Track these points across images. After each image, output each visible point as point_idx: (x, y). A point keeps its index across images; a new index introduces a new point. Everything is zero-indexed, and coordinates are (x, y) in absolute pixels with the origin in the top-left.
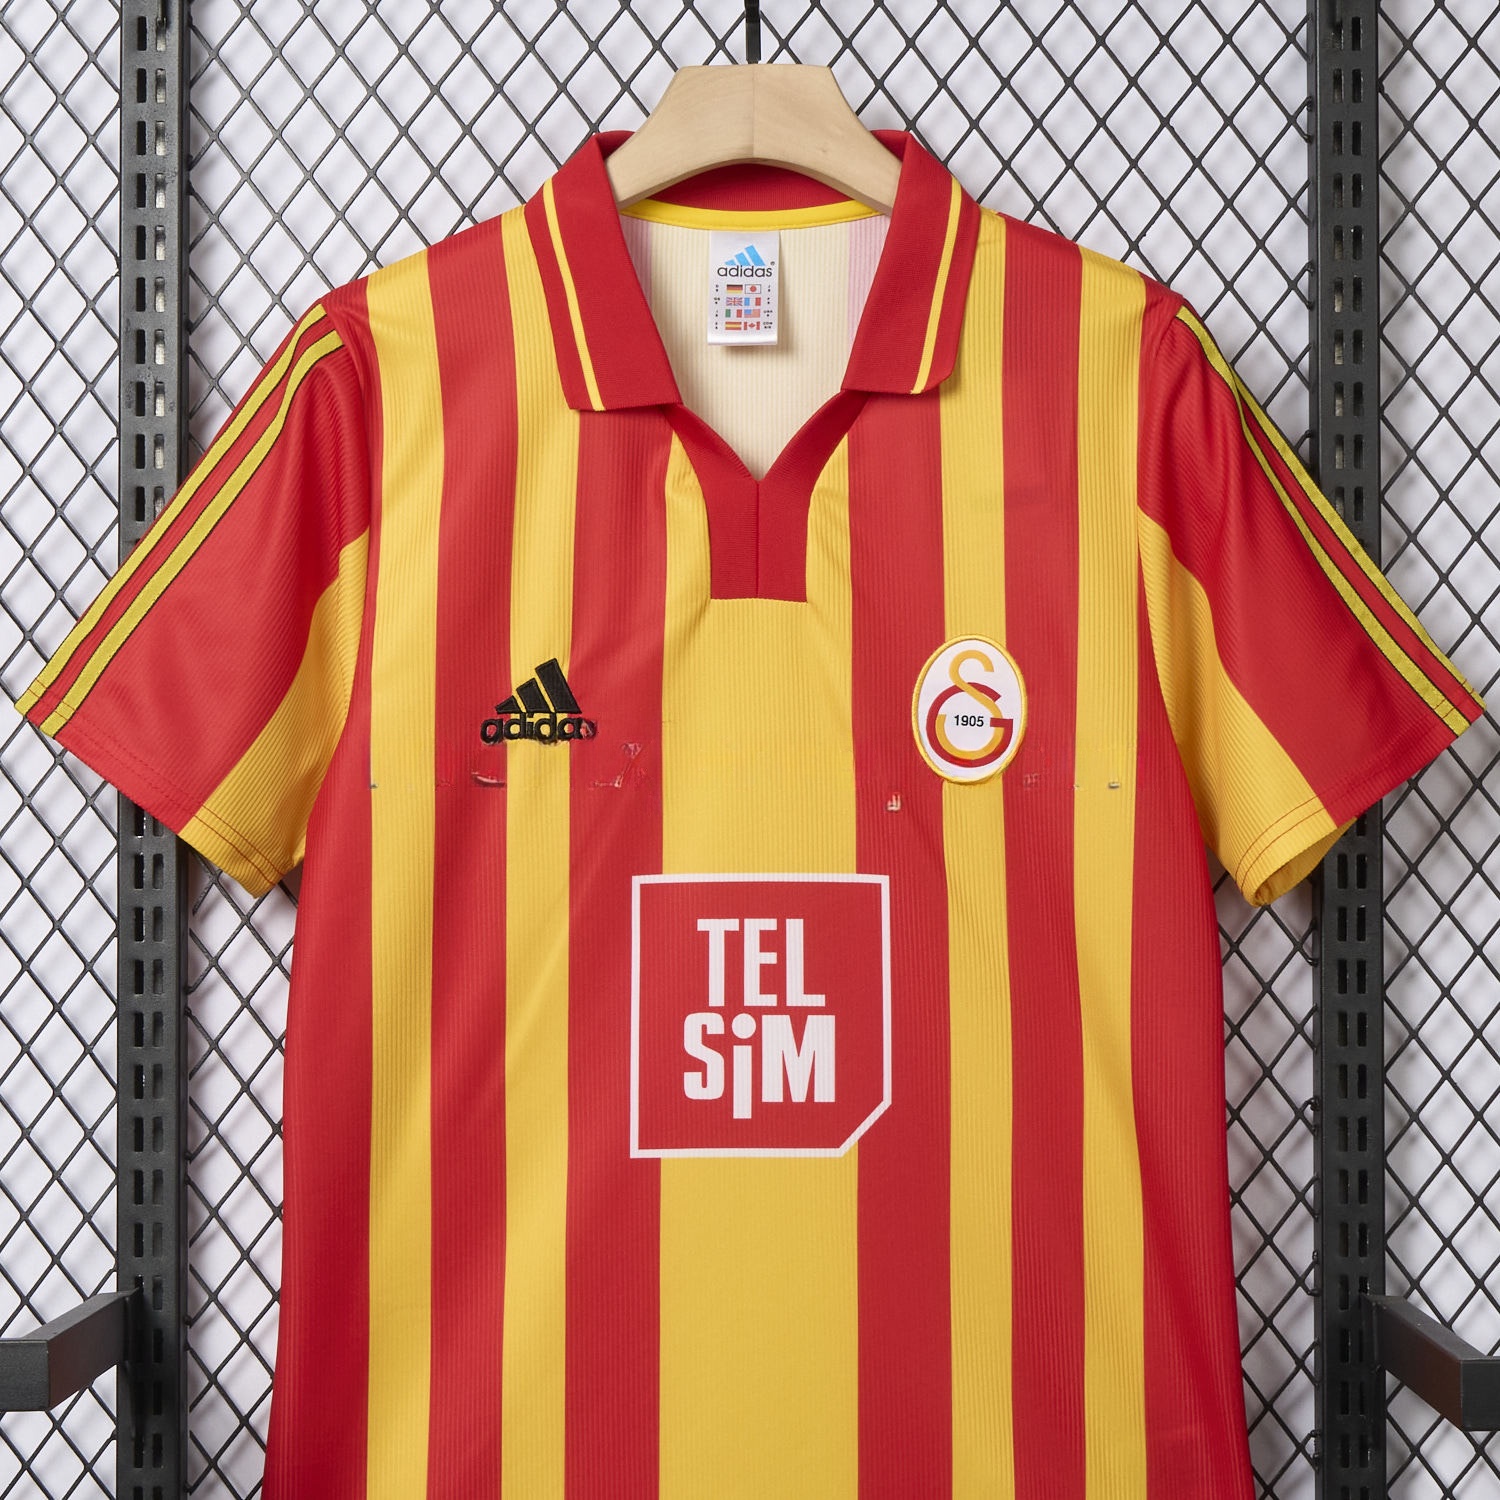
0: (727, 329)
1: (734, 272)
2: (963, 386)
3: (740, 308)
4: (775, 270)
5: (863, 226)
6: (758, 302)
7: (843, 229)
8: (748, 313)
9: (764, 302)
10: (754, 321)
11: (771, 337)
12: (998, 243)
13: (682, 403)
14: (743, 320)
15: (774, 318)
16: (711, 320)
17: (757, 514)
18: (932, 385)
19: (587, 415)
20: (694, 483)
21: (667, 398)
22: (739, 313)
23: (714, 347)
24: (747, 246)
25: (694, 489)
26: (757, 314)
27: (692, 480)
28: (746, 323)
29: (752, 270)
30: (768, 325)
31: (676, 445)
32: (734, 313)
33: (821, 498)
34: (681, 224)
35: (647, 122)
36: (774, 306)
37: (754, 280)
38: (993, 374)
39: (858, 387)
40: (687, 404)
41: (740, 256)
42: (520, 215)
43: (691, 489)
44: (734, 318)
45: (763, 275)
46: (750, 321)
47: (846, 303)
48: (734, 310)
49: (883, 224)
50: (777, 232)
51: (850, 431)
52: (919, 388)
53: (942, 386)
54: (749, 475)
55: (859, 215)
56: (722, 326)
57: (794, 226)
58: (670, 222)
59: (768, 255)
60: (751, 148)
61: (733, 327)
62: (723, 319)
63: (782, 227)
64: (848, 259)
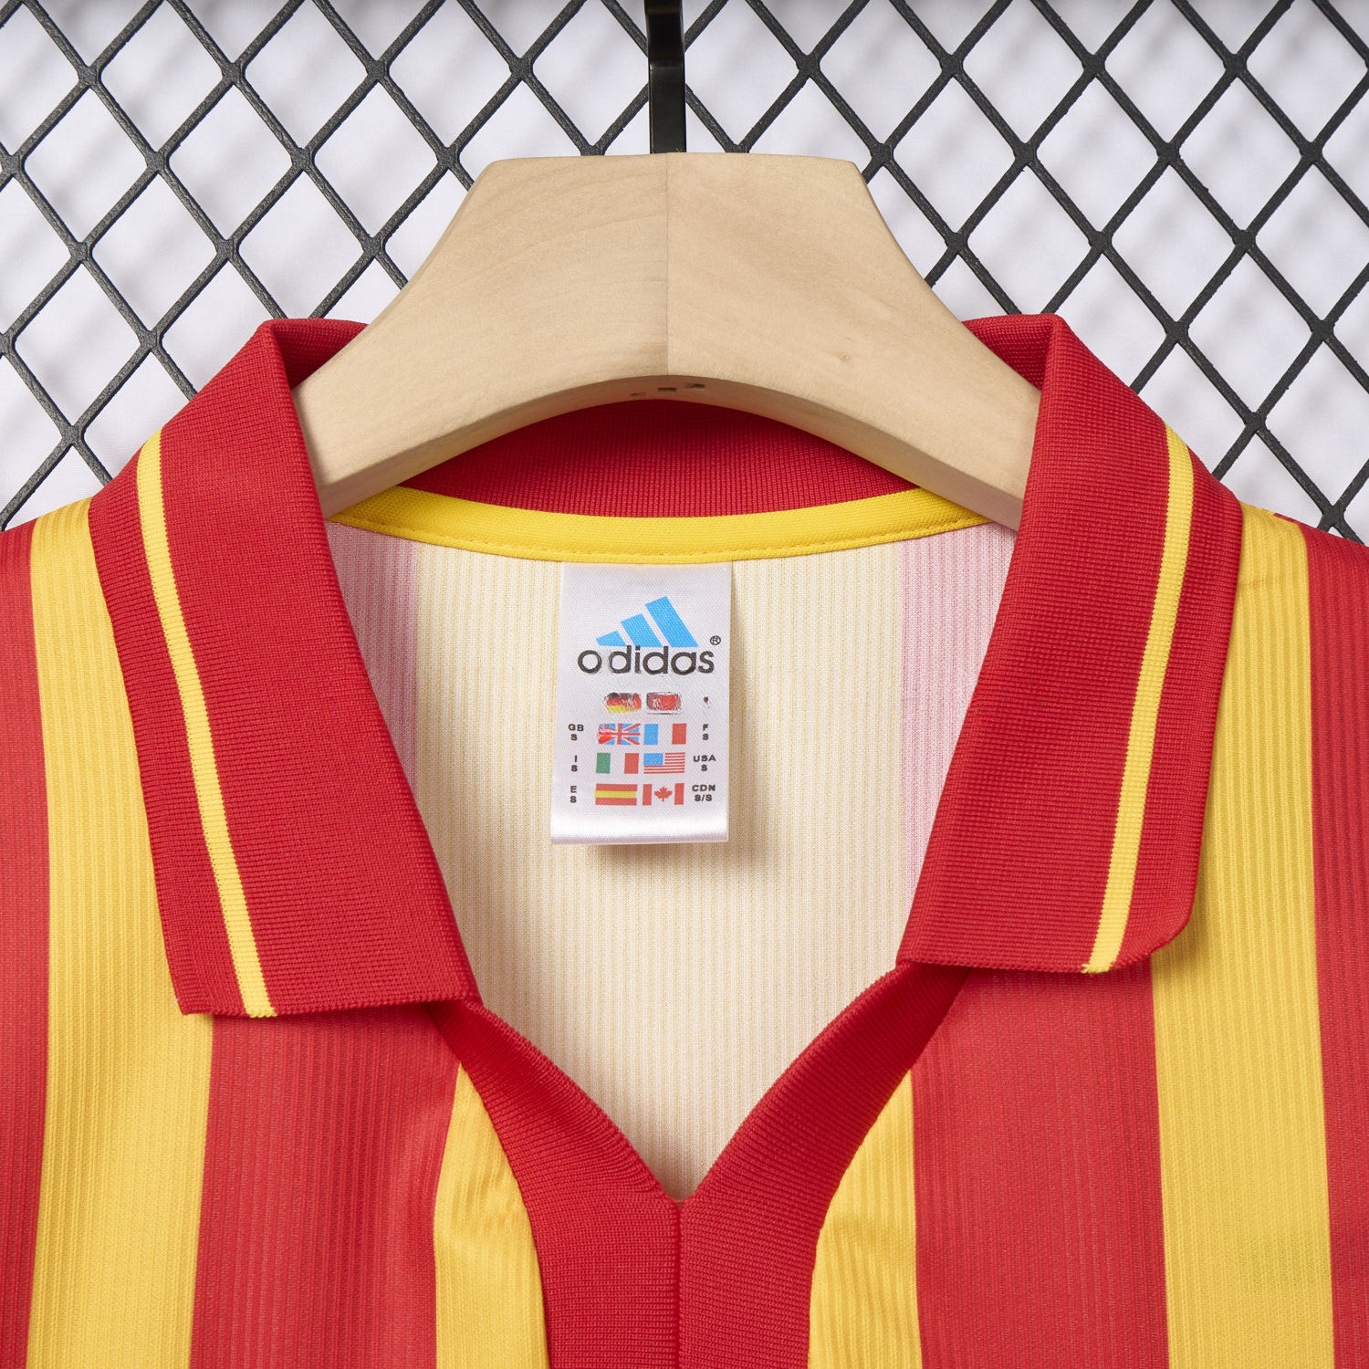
0: (599, 801)
1: (620, 662)
2: (1212, 950)
3: (632, 749)
4: (721, 657)
5: (936, 553)
6: (679, 734)
7: (888, 557)
8: (655, 764)
9: (693, 734)
10: (669, 781)
11: (711, 822)
12: (1289, 586)
13: (478, 1000)
14: (640, 779)
15: (719, 774)
16: (560, 780)
17: (676, 1288)
18: (1137, 951)
19: (233, 1030)
20: (509, 1204)
21: (443, 986)
22: (631, 764)
23: (570, 847)
24: (652, 598)
25: (508, 1221)
26: (677, 764)
27: (505, 1196)
28: (648, 788)
29: (664, 657)
30: (705, 794)
31: (467, 1104)
32: (618, 763)
33: (845, 1246)
34: (490, 547)
35: (397, 300)
36: (720, 744)
37: (667, 684)
38: (1291, 918)
39: (944, 956)
40: (494, 1002)
41: (634, 624)
42: (79, 520)
43: (502, 1221)
44: (617, 775)
45: (691, 670)
46: (658, 781)
47: (897, 738)
48: (618, 753)
49: (996, 552)
50: (725, 567)
51: (917, 1066)
52: (1104, 956)
53: (1158, 958)
54: (657, 1186)
55: (927, 526)
56: (587, 795)
57: (768, 552)
58: (462, 542)
59: (702, 621)
60: (662, 351)
61: (613, 796)
62: (589, 779)
63: (737, 554)
64: (899, 630)
